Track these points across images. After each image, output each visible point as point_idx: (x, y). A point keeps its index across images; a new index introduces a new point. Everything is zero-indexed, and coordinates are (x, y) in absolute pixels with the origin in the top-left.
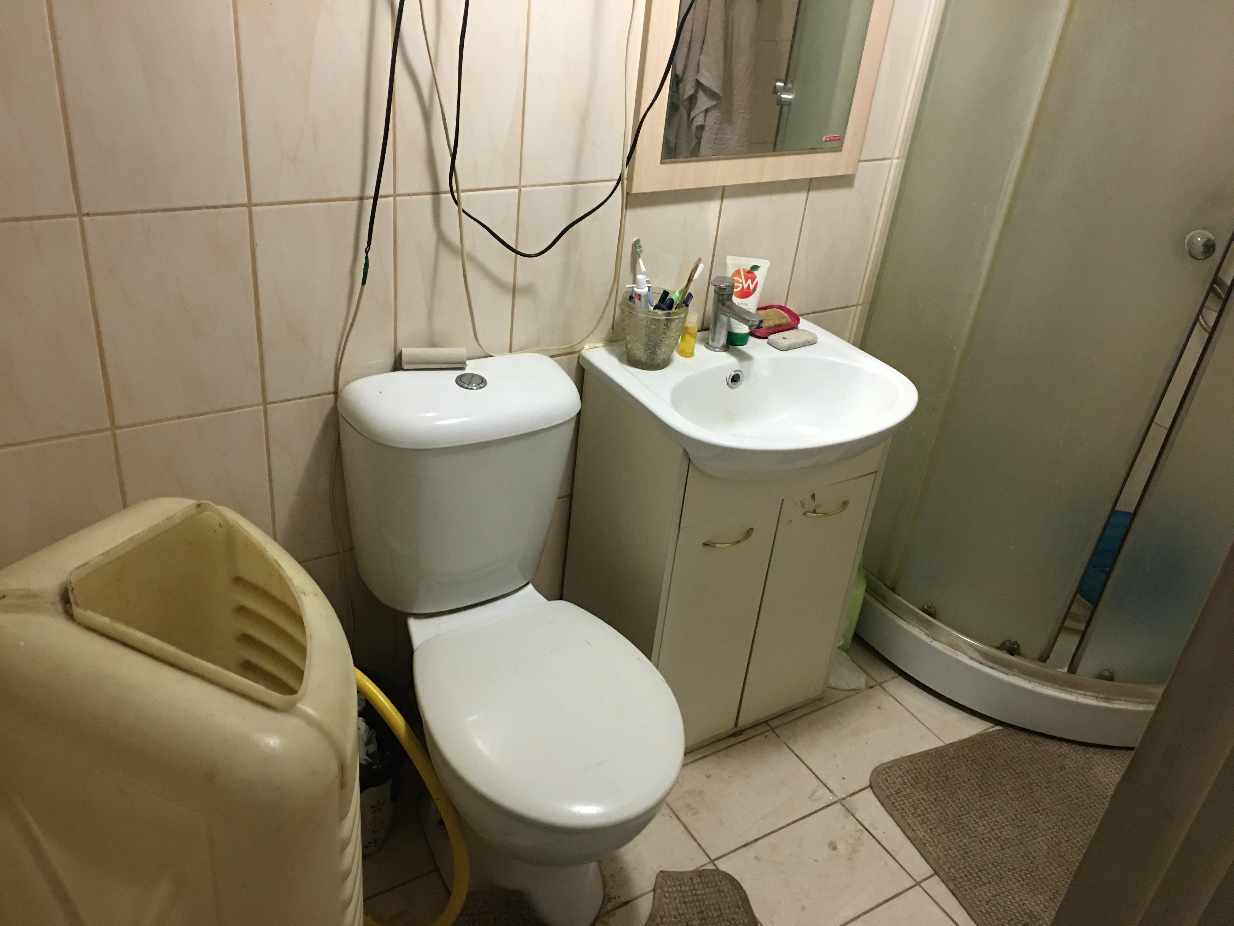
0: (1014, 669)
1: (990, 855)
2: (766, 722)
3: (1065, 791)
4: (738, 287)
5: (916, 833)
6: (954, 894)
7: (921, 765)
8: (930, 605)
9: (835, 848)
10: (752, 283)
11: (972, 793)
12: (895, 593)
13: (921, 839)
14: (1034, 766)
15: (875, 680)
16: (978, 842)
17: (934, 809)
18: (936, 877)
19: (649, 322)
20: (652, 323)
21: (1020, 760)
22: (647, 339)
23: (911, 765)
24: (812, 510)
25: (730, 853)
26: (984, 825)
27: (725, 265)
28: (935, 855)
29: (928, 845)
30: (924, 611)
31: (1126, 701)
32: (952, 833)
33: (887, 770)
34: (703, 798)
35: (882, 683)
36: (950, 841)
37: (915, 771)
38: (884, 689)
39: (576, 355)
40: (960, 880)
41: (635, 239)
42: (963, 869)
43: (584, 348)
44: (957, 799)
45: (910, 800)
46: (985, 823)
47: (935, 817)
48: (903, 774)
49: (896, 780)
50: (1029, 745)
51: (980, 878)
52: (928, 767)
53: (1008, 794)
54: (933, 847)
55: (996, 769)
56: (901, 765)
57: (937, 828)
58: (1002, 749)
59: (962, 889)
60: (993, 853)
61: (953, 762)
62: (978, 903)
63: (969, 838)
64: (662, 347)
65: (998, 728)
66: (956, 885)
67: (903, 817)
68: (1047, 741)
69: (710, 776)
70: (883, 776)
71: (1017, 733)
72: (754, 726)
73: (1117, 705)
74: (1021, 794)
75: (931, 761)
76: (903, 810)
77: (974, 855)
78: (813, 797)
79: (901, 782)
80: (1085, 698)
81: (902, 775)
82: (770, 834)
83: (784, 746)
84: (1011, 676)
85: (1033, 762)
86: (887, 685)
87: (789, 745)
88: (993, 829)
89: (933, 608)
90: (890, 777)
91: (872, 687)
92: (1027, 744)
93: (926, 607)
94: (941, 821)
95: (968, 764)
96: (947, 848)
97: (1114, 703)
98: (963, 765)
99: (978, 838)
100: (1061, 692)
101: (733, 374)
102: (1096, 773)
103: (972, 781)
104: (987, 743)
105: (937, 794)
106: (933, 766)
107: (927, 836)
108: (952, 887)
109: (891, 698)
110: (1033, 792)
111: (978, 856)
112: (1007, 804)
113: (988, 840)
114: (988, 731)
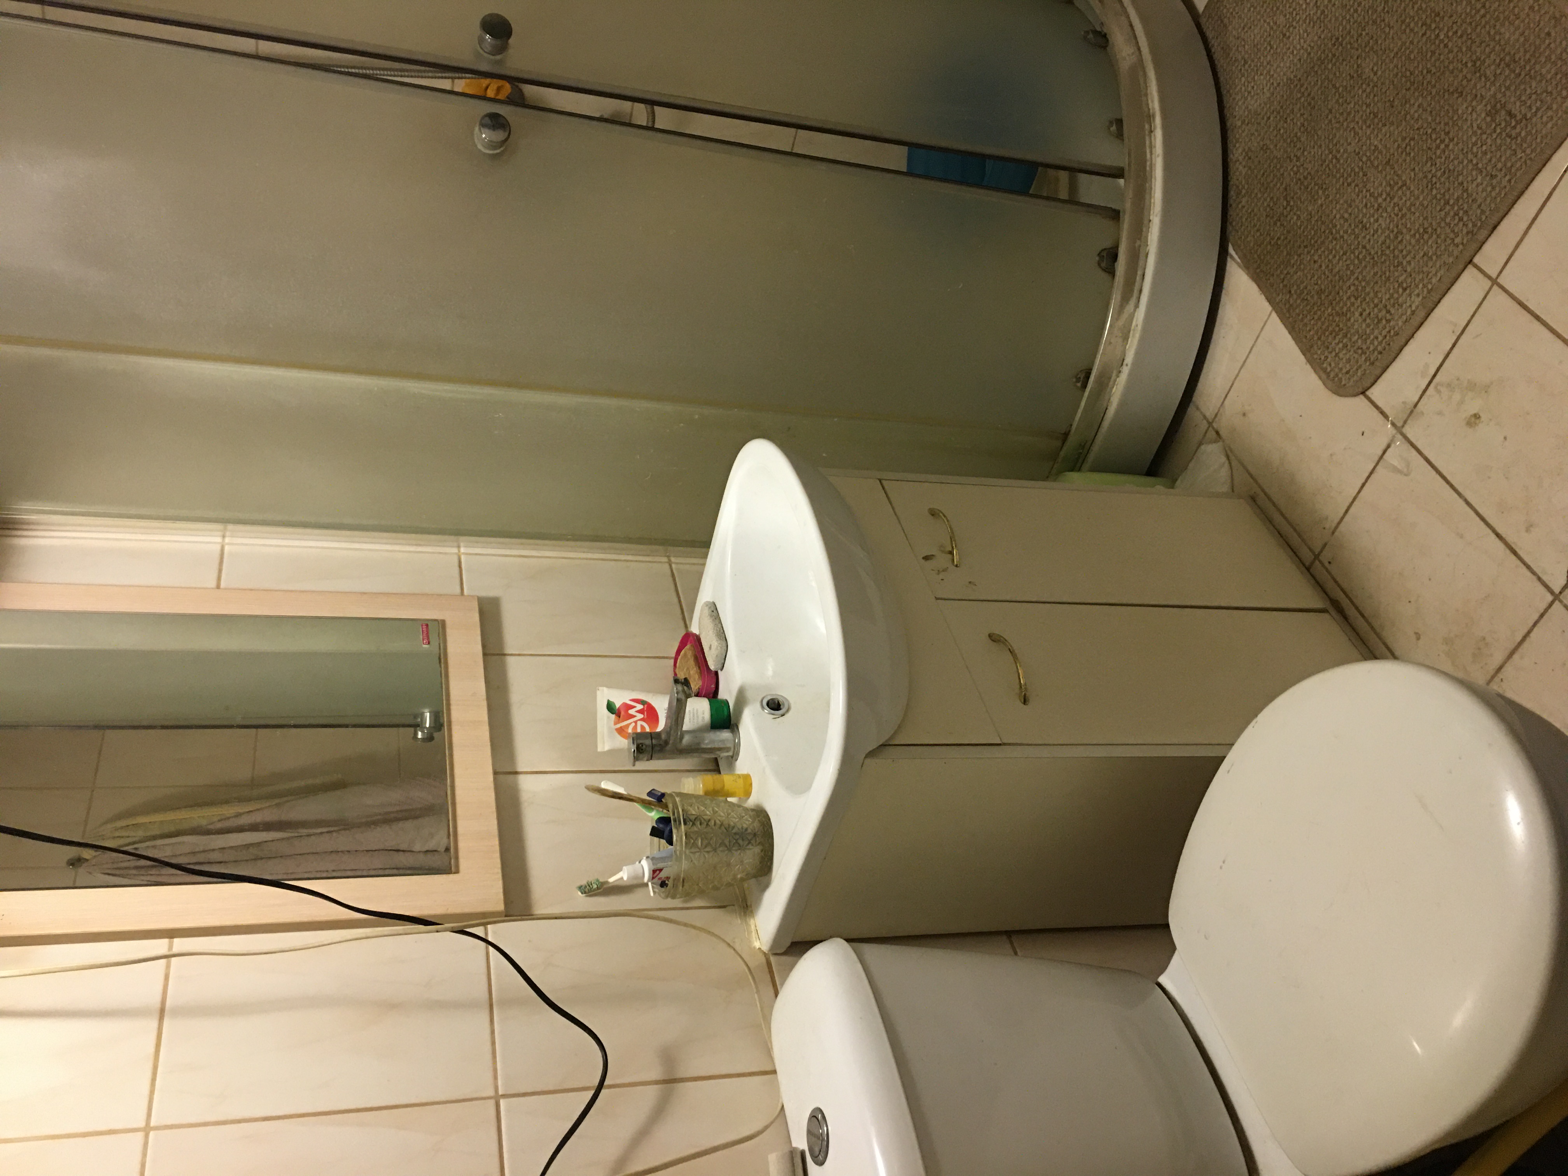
0: (1137, 245)
1: (1418, 198)
2: (1308, 569)
3: (1296, 133)
4: (642, 726)
5: (1417, 307)
6: (1495, 228)
7: (1311, 333)
8: (1074, 380)
9: (1477, 416)
10: (634, 707)
11: (1334, 252)
12: (1070, 431)
13: (1424, 298)
14: (1271, 185)
15: (1206, 432)
16: (1404, 220)
17: (1372, 295)
18: (1476, 260)
19: (693, 850)
20: (694, 845)
21: (1269, 205)
22: (721, 849)
23: (1315, 347)
24: (950, 556)
25: (1534, 573)
26: (1377, 220)
27: (612, 752)
28: (1442, 272)
29: (1430, 287)
30: (1085, 386)
31: (1146, 95)
32: (1400, 259)
33: (1332, 376)
34: (1456, 636)
35: (1208, 421)
36: (1414, 258)
37: (1323, 338)
38: (1216, 415)
39: (773, 959)
40: (1470, 225)
41: (580, 893)
42: (1452, 225)
43: (760, 949)
44: (1348, 269)
45: (1368, 332)
46: (1372, 220)
47: (1383, 290)
48: (1331, 352)
49: (1344, 360)
50: (1244, 200)
51: (1458, 200)
52: (1312, 322)
53: (1322, 205)
54: (1431, 278)
55: (1289, 232)
56: (1320, 359)
57: (1400, 281)
58: (1258, 234)
59: (1484, 218)
60: (1414, 195)
61: (1296, 292)
62: (1498, 189)
63: (1402, 233)
64: (732, 824)
65: (1231, 250)
66: (1480, 228)
67: (1397, 334)
68: (1233, 181)
69: (1416, 633)
70: (1343, 379)
71: (1231, 224)
72: (1319, 585)
73: (1155, 104)
74: (1317, 188)
75: (1302, 320)
76: (1385, 336)
77: (1426, 218)
78: (1405, 470)
79: (1344, 352)
80: (1155, 147)
81: (1334, 354)
82: (1483, 519)
83: (1336, 534)
84: (1148, 248)
85: (1267, 188)
86: (1210, 414)
87: (1334, 525)
88: (1380, 206)
89: (1078, 374)
90: (1341, 369)
91: (1217, 433)
92: (1241, 206)
93: (1079, 385)
94: (1388, 279)
95: (1292, 271)
96: (1425, 258)
97: (1153, 109)
98: (1295, 277)
99: (1398, 222)
100: (1155, 179)
101: (767, 710)
102: (1260, 105)
103: (1316, 258)
104: (1256, 256)
105: (1349, 298)
106: (1308, 317)
107: (1416, 292)
108: (1484, 233)
109: (1226, 402)
110: (1309, 173)
111: (1425, 212)
112: (1336, 200)
113: (1397, 208)
114: (1239, 260)
